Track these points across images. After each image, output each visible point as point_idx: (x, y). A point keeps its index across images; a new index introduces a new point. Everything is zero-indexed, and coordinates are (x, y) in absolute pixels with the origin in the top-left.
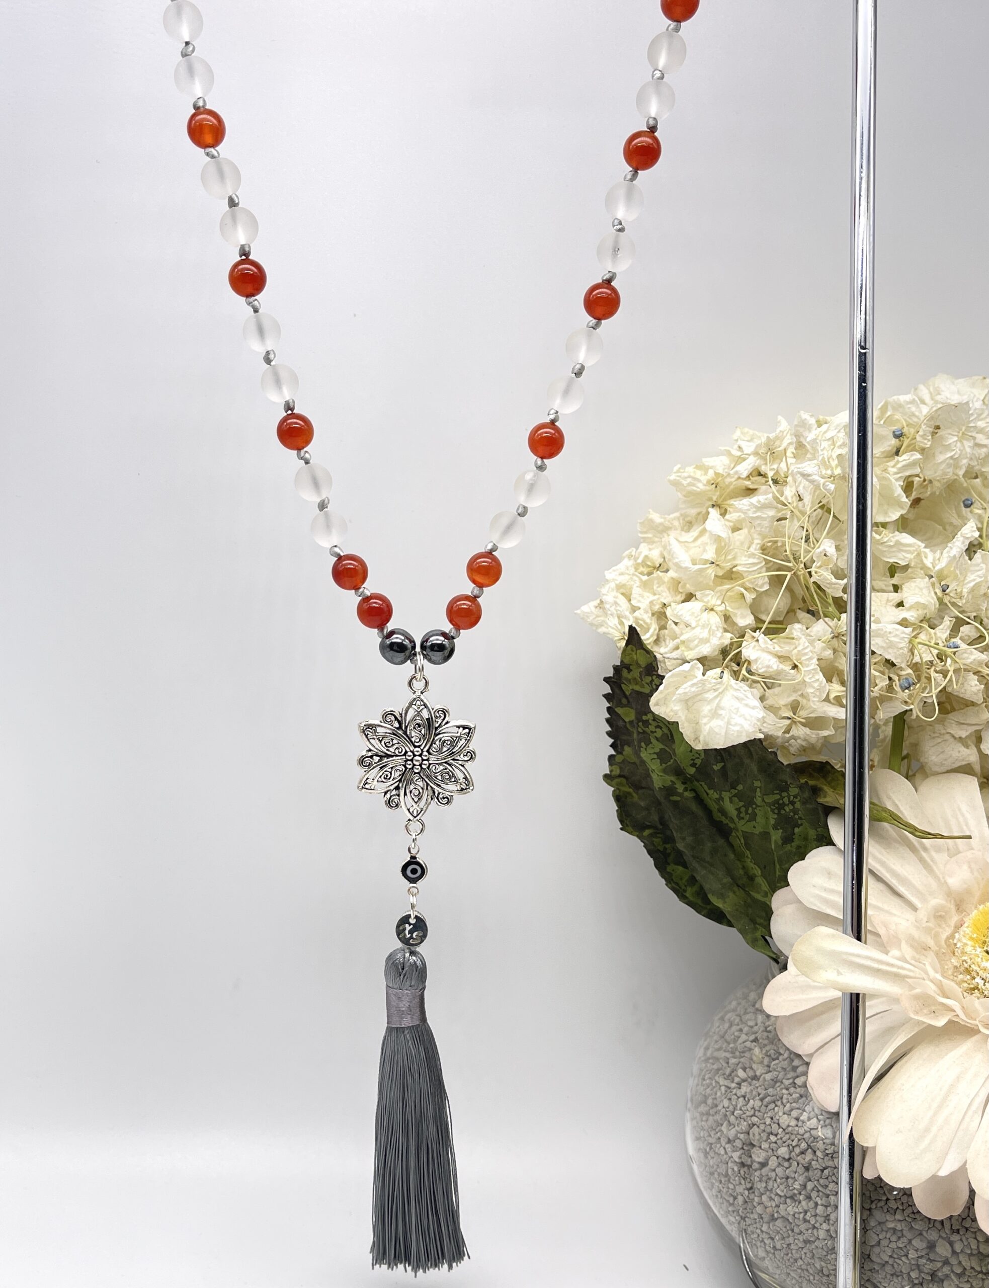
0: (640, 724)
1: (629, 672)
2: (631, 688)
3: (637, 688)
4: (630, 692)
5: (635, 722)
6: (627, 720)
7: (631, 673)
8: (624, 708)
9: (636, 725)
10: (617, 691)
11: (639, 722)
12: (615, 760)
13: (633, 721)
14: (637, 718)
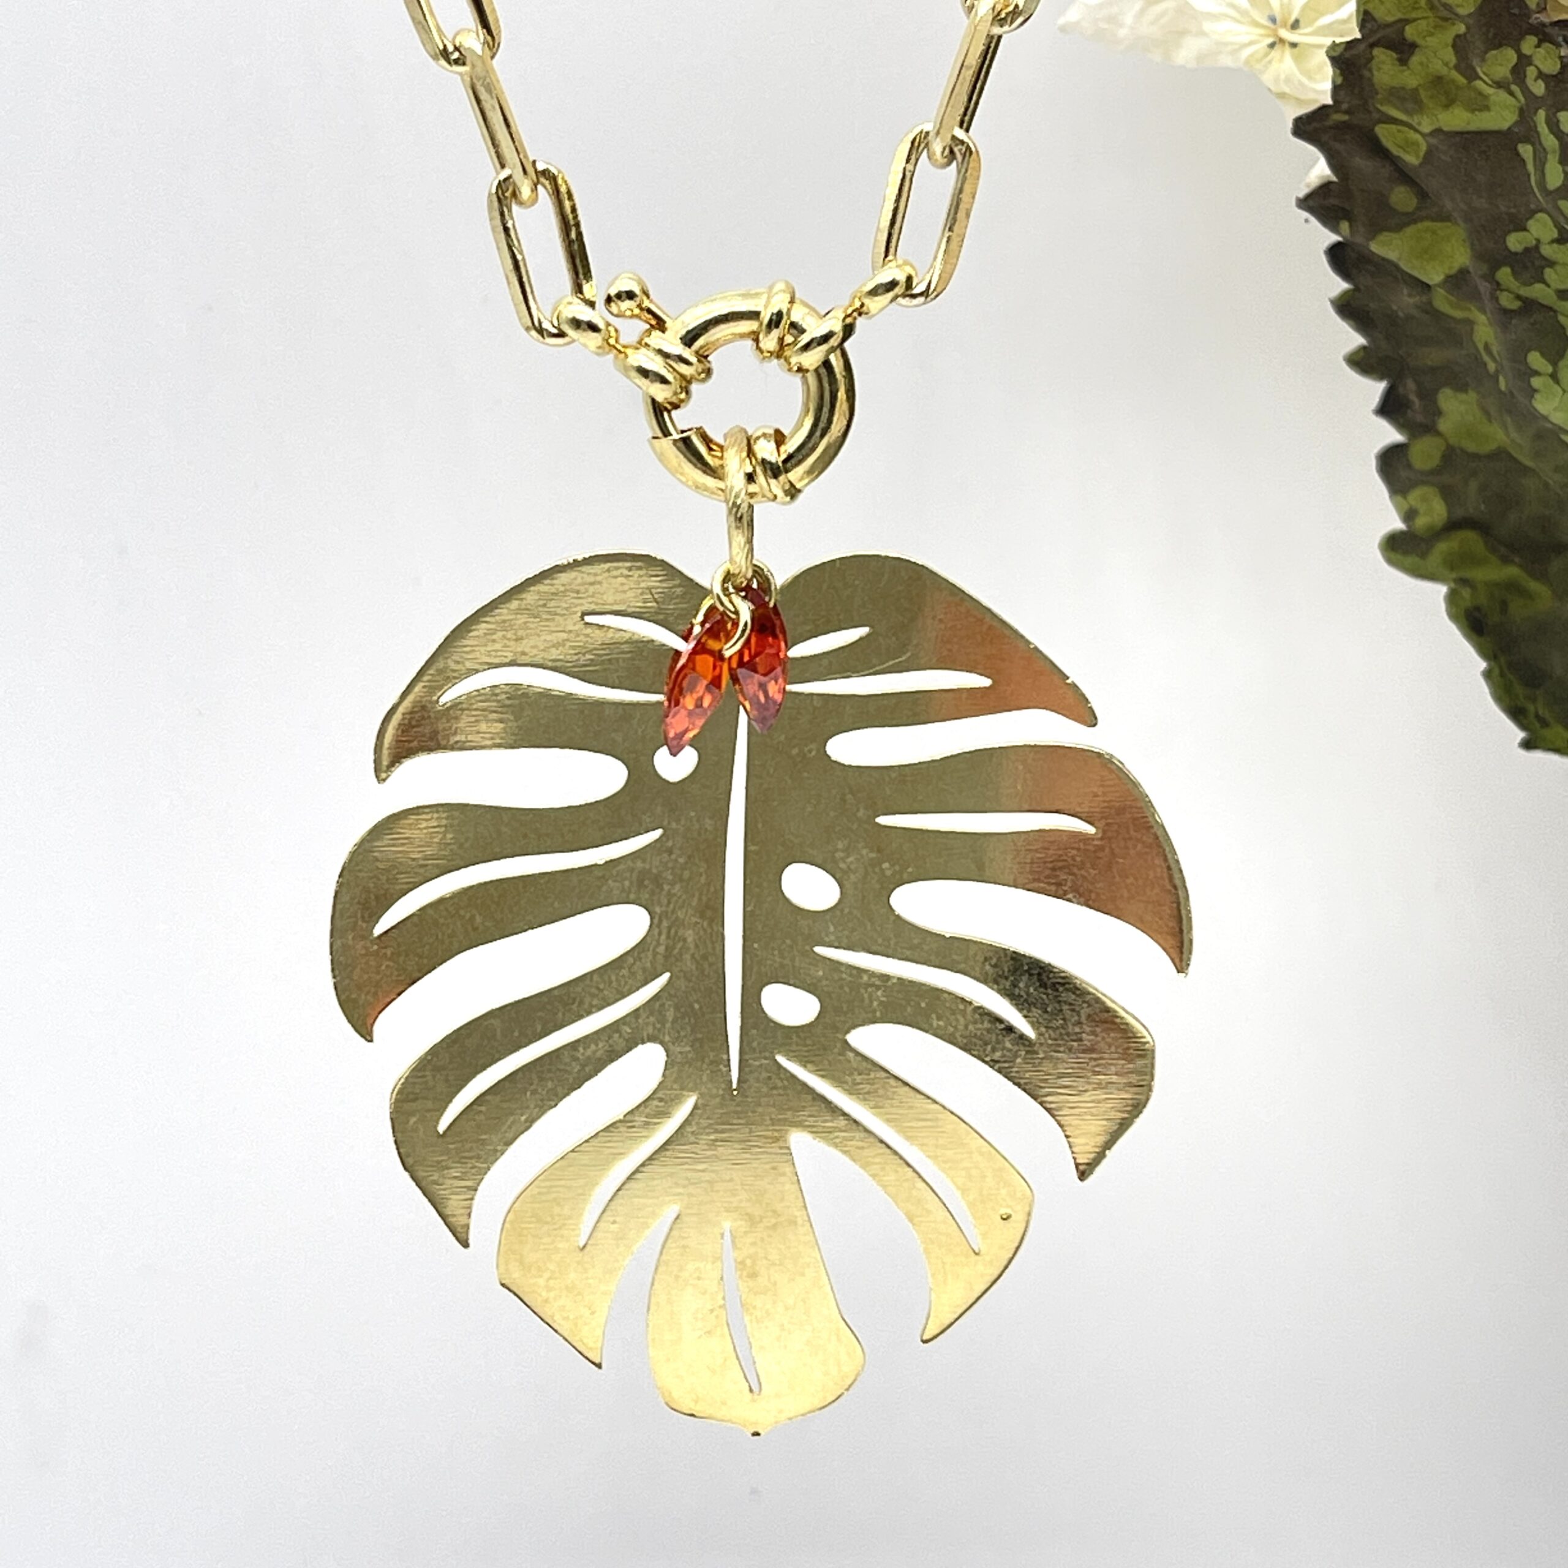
0: (1504, 274)
1: (1403, 61)
2: (1426, 128)
3: (1457, 119)
4: (1424, 148)
5: (1478, 270)
6: (1434, 276)
7: (1415, 59)
8: (1410, 230)
9: (1484, 287)
10: (1362, 163)
11: (1495, 266)
12: (1409, 466)
13: (1463, 273)
14: (1480, 256)
